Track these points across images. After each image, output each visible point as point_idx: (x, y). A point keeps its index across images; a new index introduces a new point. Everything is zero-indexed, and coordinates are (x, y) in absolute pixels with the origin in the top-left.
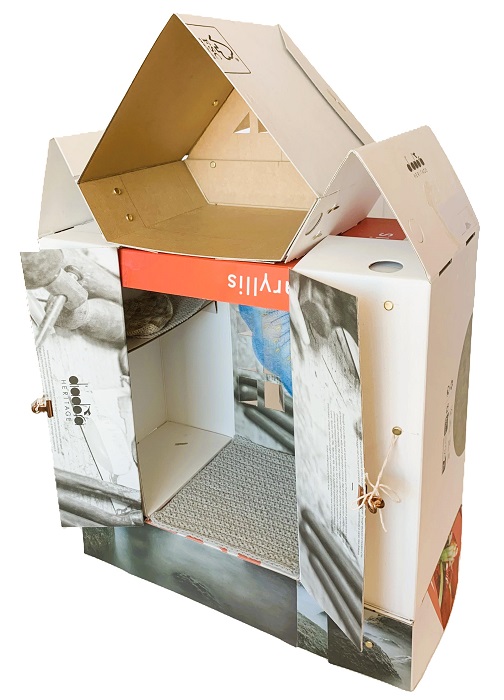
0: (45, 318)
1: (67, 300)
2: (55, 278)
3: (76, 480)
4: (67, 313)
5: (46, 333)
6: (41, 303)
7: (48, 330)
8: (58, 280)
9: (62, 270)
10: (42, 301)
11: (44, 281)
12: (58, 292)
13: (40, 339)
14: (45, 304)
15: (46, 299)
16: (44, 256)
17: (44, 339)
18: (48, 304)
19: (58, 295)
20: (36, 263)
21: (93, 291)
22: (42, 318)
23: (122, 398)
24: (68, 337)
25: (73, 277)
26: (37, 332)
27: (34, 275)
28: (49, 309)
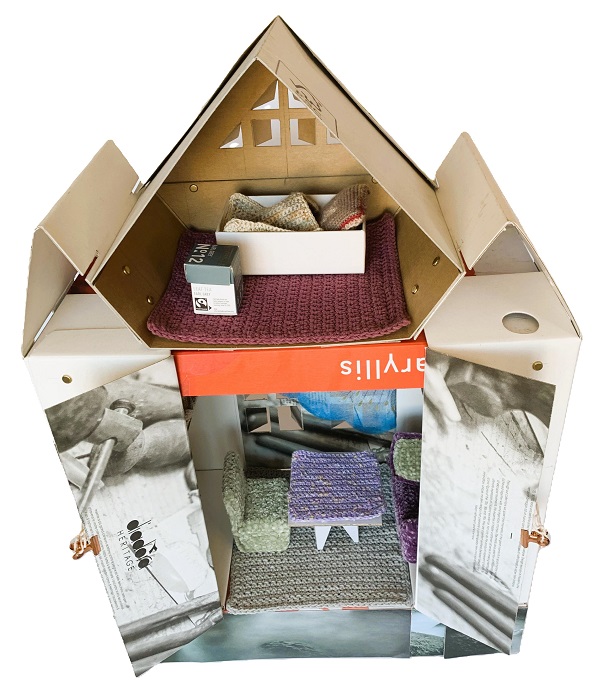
0: (90, 475)
1: (116, 443)
2: (99, 423)
3: (147, 623)
4: (117, 456)
5: (92, 491)
6: (81, 460)
7: (95, 486)
8: (102, 424)
9: (107, 410)
10: (83, 457)
11: (84, 433)
12: (103, 438)
13: (84, 502)
14: (87, 459)
15: (89, 452)
16: (81, 404)
17: (89, 499)
18: (92, 457)
19: (103, 442)
20: (70, 415)
21: (148, 417)
22: (85, 476)
23: (192, 515)
24: (122, 482)
25: (122, 411)
26: (79, 496)
27: (69, 432)
28: (93, 462)
